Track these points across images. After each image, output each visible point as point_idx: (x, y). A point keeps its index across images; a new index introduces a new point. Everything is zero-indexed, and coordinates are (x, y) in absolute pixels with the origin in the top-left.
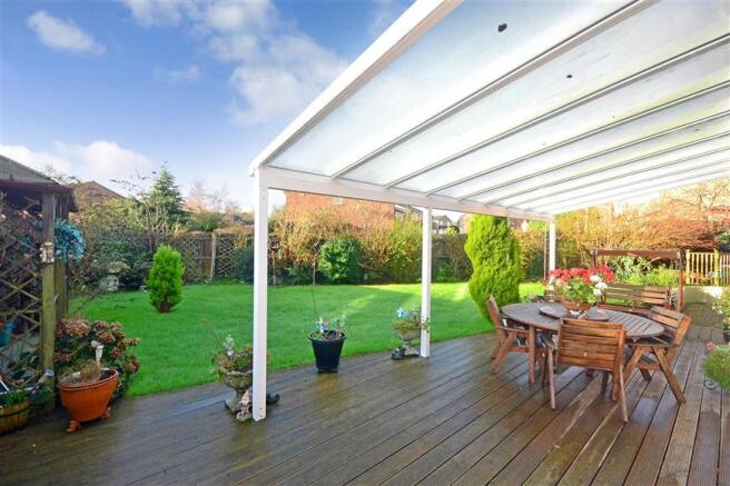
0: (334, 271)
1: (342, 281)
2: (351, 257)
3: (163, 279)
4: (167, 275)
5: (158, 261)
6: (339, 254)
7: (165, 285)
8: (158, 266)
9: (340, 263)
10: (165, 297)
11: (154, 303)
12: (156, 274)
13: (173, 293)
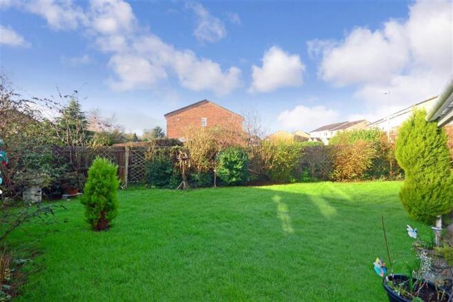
0: (232, 176)
1: (238, 184)
2: (245, 164)
3: (99, 194)
4: (105, 190)
5: (94, 175)
6: (236, 162)
7: (103, 200)
8: (94, 181)
9: (237, 170)
10: (102, 213)
11: (91, 221)
12: (93, 189)
13: (109, 208)
